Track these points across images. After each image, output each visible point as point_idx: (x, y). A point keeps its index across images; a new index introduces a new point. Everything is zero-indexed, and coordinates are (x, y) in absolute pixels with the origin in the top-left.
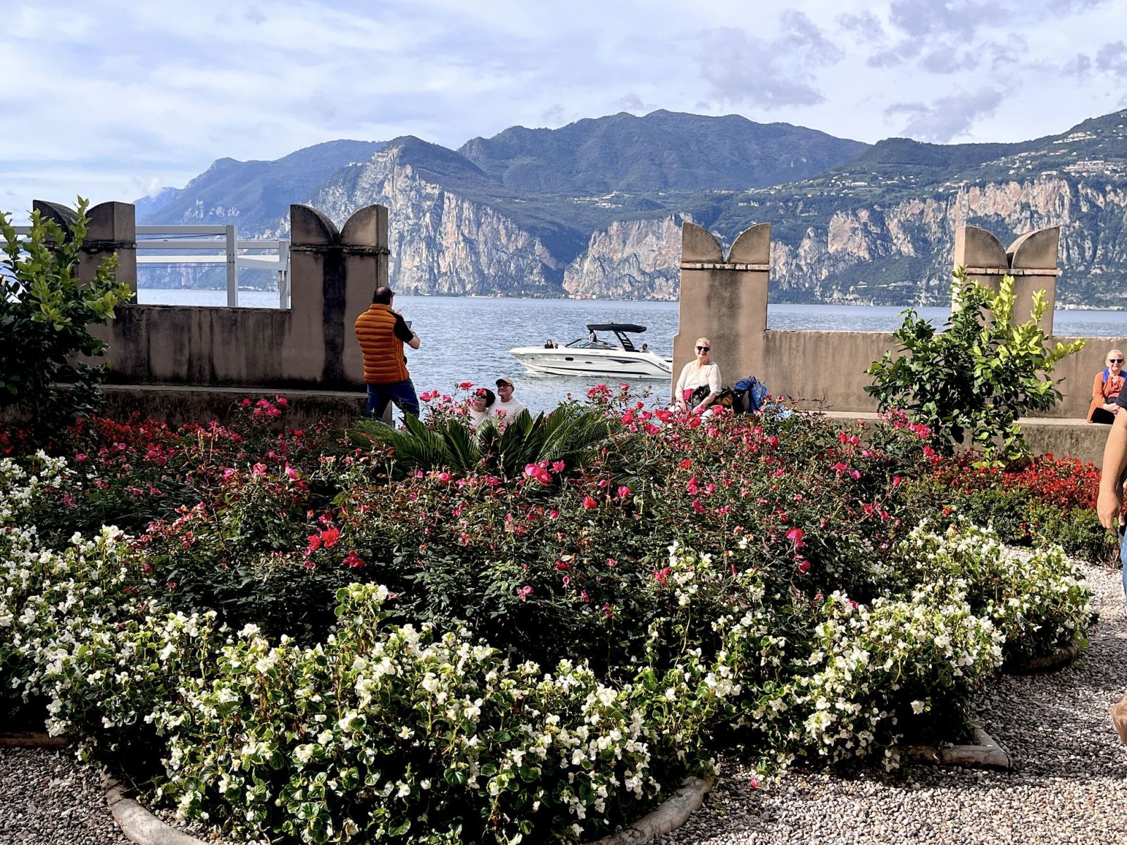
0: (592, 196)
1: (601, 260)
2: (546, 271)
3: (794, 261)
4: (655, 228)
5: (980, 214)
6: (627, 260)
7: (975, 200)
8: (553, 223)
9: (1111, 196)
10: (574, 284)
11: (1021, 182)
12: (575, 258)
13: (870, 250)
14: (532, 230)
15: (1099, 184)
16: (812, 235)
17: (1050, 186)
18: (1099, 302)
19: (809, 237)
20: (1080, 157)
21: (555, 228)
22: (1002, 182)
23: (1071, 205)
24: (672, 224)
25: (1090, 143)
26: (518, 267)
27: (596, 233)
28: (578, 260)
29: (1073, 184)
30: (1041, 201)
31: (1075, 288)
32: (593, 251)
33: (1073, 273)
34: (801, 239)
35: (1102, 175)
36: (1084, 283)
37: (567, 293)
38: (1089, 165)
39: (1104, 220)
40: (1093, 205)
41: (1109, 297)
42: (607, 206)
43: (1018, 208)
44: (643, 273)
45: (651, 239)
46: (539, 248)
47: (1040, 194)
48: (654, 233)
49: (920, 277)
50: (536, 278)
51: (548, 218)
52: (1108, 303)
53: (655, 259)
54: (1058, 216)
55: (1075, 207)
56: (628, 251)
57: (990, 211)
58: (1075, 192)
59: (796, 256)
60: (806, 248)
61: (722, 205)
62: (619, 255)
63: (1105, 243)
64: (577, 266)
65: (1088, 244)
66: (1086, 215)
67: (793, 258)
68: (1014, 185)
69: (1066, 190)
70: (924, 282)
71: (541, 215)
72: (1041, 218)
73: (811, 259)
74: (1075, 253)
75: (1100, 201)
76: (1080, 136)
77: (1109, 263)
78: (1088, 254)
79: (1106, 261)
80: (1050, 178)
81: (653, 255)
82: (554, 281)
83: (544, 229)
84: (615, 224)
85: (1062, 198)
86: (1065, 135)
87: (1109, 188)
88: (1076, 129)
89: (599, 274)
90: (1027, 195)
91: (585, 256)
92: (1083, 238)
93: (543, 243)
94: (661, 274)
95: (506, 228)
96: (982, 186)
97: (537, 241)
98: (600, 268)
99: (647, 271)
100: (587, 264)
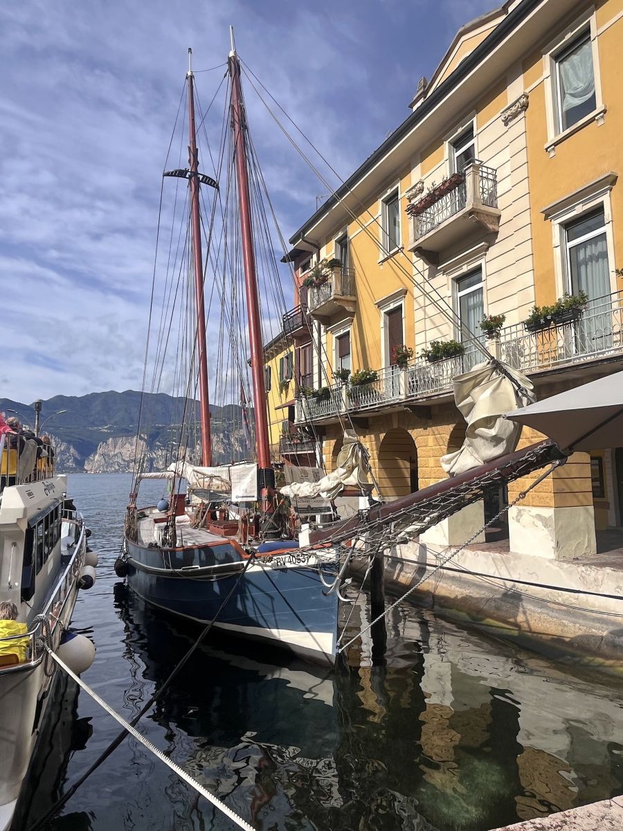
0: (98, 426)
1: (103, 455)
2: (75, 460)
4: (130, 441)
6: (116, 455)
8: (80, 439)
10: (90, 466)
12: (90, 454)
13: (224, 450)
14: (69, 442)
21: (81, 441)
24: (138, 439)
26: (62, 460)
27: (101, 443)
28: (92, 455)
32: (100, 451)
37: (87, 471)
42: (106, 431)
44: (124, 461)
45: (128, 445)
46: (72, 450)
48: (129, 443)
50: (71, 464)
51: (77, 436)
56: (117, 451)
61: (160, 431)
62: (113, 453)
64: (91, 458)
71: (73, 435)
81: (129, 453)
82: (80, 465)
83: (75, 441)
84: (111, 439)
89: (103, 461)
91: (96, 454)
93: (75, 447)
94: (132, 461)
95: (56, 441)
97: (71, 447)
98: (103, 459)
99: (126, 459)
100: (97, 457)
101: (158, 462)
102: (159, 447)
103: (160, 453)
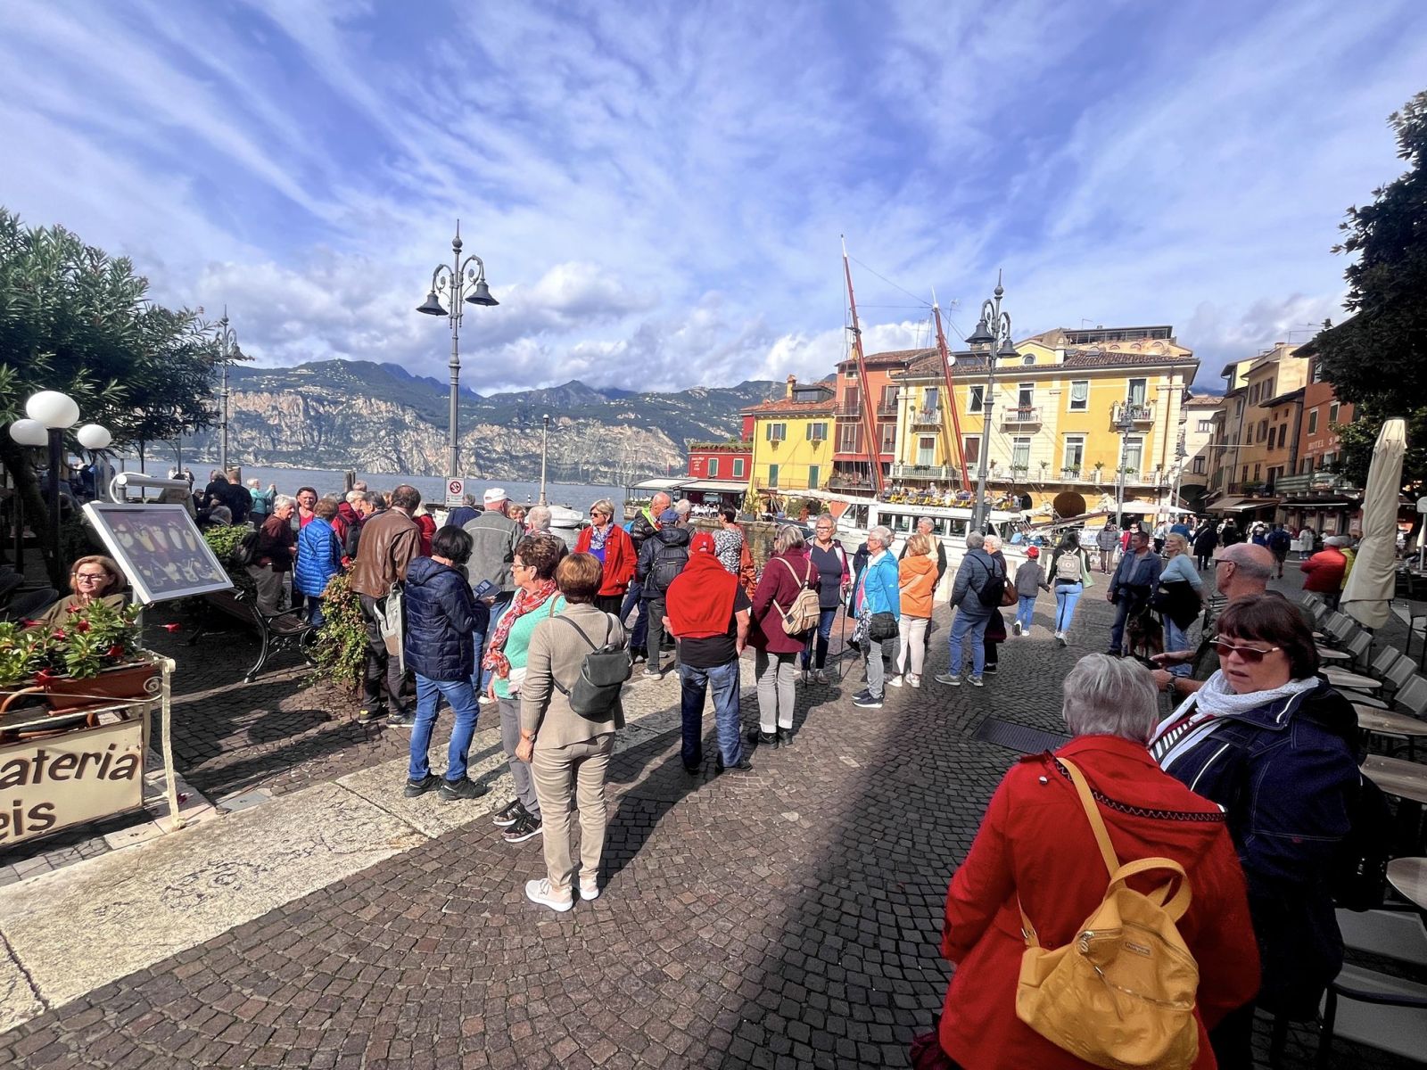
5: (244, 409)
7: (240, 400)
9: (327, 408)
11: (271, 393)
15: (320, 400)
17: (290, 398)
18: (325, 466)
20: (306, 383)
22: (259, 391)
23: (304, 410)
25: (311, 376)
29: (305, 398)
30: (285, 406)
31: (310, 458)
33: (309, 450)
35: (320, 395)
36: (315, 455)
38: (312, 388)
39: (324, 420)
40: (317, 412)
41: (330, 463)
43: (270, 408)
47: (284, 401)
49: (203, 446)
52: (330, 467)
54: (297, 416)
55: (306, 412)
57: (251, 408)
58: (306, 404)
63: (326, 433)
65: (316, 433)
66: (314, 417)
68: (265, 394)
69: (300, 401)
70: (206, 448)
72: (285, 415)
74: (308, 438)
75: (321, 410)
76: (304, 371)
77: (328, 445)
78: (316, 439)
79: (327, 443)
80: (290, 393)
85: (298, 406)
86: (295, 369)
87: (326, 403)
88: (302, 367)
90: (275, 401)
92: (313, 430)
96: (245, 392)
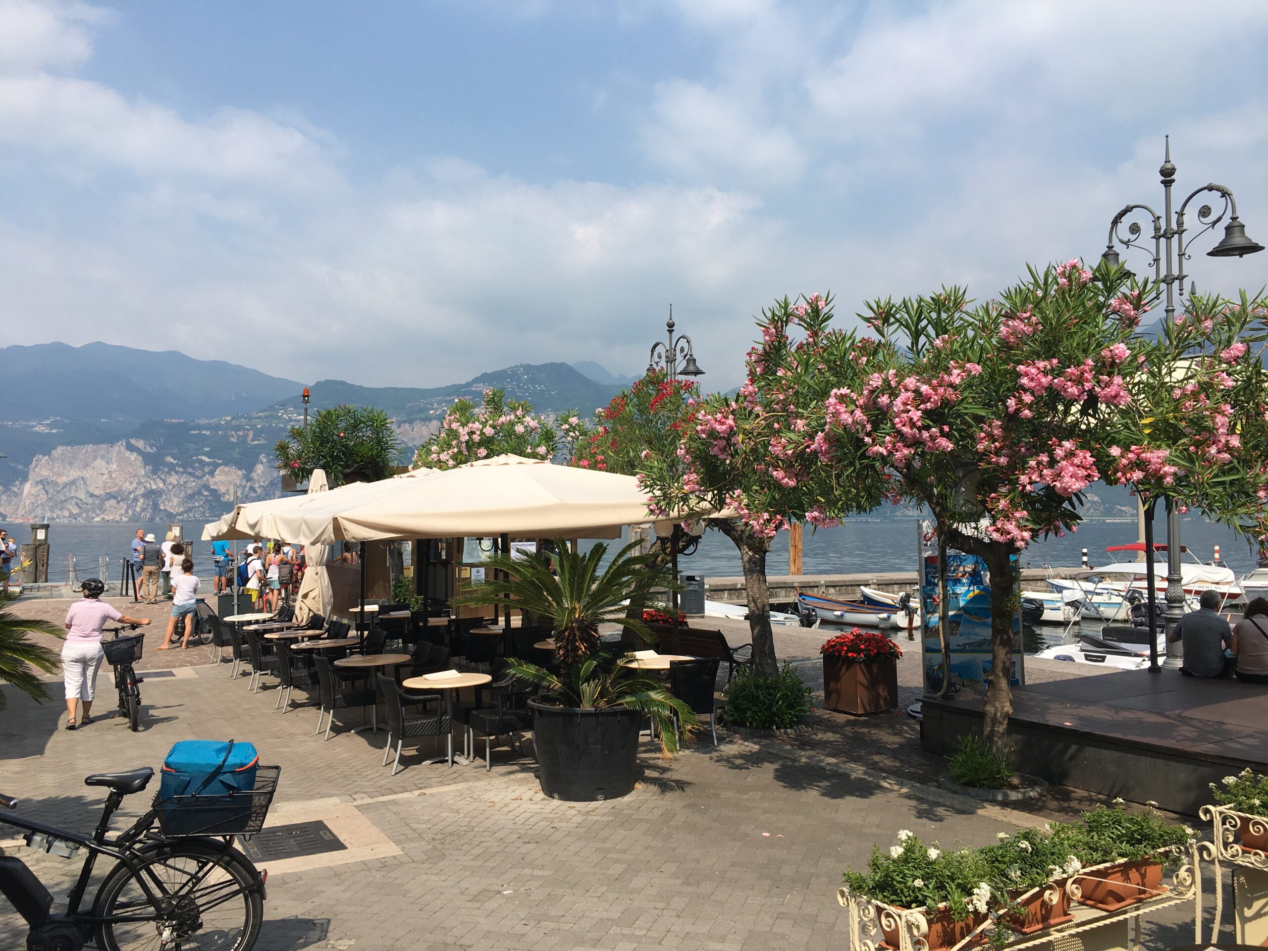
0: (25, 420)
1: (43, 483)
3: (249, 484)
4: (104, 453)
5: (410, 445)
6: (73, 483)
7: (405, 433)
12: (14, 481)
16: (264, 460)
19: (262, 463)
22: (426, 420)
24: (123, 449)
27: (38, 457)
28: (17, 483)
32: (35, 474)
34: (254, 465)
42: (47, 430)
44: (92, 495)
45: (99, 463)
48: (103, 457)
53: (105, 483)
56: (75, 474)
59: (249, 479)
60: (259, 472)
61: (174, 432)
62: (65, 478)
64: (15, 489)
67: (247, 481)
73: (264, 482)
76: (480, 386)
81: (102, 479)
84: (59, 448)
89: (43, 497)
91: (25, 479)
94: (110, 496)
96: (411, 422)
98: (43, 492)
99: (97, 493)
100: (27, 487)
101: (170, 500)
102: (172, 468)
103: (173, 479)
